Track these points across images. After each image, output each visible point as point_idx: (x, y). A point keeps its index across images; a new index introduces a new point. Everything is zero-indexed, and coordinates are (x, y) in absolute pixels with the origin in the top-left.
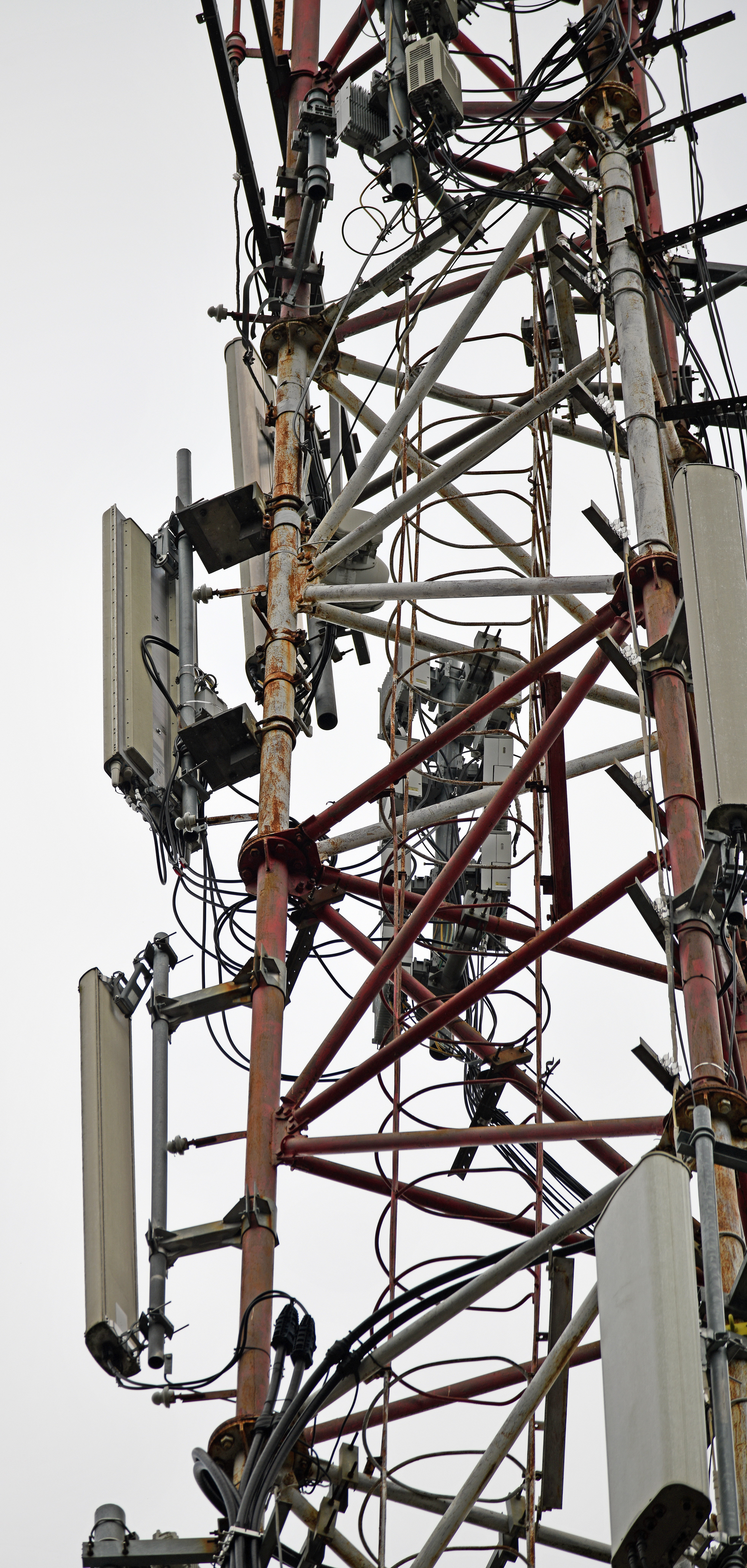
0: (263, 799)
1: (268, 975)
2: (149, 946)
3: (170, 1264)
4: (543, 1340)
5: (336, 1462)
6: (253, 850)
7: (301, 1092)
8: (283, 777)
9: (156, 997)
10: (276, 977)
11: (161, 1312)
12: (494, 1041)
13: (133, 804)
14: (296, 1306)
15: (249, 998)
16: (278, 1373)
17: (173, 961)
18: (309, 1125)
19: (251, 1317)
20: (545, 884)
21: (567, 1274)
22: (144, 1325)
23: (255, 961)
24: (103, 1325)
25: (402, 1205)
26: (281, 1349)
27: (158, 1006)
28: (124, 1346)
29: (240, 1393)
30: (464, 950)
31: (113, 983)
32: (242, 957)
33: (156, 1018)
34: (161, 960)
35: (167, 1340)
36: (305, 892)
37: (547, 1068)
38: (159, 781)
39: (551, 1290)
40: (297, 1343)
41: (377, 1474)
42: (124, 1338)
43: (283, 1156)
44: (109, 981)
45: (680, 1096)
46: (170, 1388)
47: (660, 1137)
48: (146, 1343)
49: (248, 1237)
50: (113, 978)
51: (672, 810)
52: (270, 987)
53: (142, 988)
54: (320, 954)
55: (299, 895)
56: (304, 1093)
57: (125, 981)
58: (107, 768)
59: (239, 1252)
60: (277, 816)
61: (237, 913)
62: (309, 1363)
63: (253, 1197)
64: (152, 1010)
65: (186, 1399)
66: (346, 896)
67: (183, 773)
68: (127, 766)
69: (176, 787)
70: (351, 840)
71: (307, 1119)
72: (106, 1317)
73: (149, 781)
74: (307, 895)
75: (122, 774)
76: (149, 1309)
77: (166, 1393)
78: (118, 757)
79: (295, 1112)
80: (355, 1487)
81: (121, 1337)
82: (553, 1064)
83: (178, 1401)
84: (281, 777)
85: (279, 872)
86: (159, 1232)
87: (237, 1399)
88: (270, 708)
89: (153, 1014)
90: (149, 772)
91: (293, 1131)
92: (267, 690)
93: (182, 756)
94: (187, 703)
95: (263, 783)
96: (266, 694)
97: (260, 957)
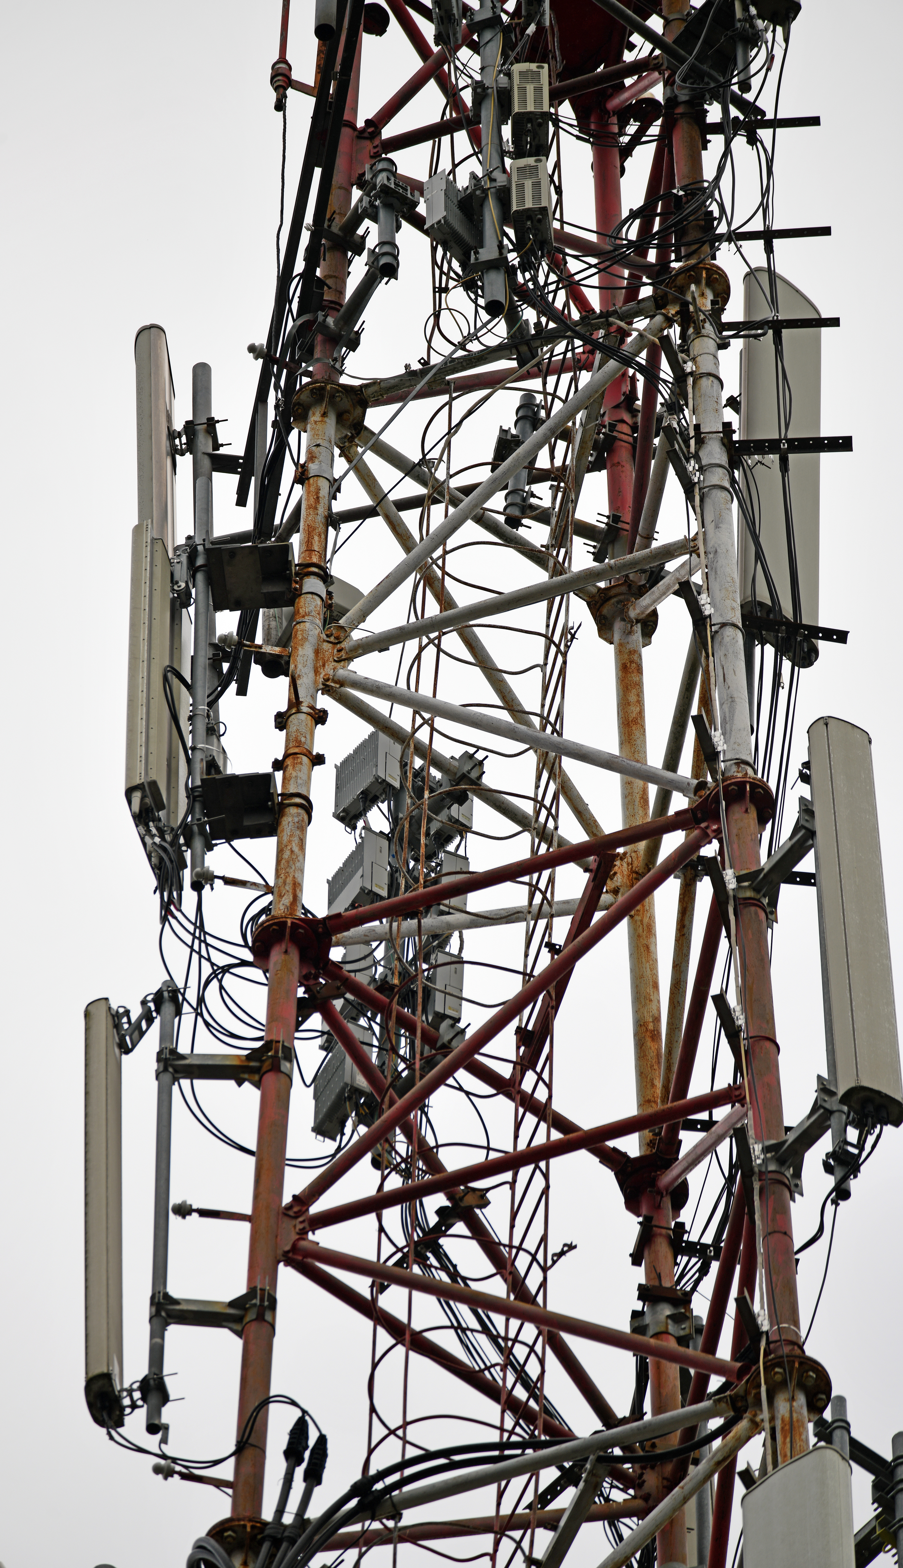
0: (282, 875)
1: (283, 1062)
2: (159, 991)
6: (275, 927)
9: (165, 1045)
10: (288, 1065)
11: (160, 1380)
14: (308, 1420)
15: (257, 1077)
16: (288, 1484)
22: (143, 1387)
23: (274, 1045)
24: (105, 1376)
26: (293, 1460)
27: (170, 1059)
28: (119, 1400)
29: (237, 1489)
31: (118, 1017)
34: (168, 1008)
35: (164, 1407)
40: (313, 1461)
42: (123, 1393)
43: (290, 1255)
44: (115, 1013)
46: (168, 1461)
49: (249, 1332)
50: (118, 1011)
51: (757, 1050)
52: (283, 1075)
57: (129, 1019)
58: (129, 793)
59: (240, 1340)
60: (293, 899)
65: (184, 1477)
67: (194, 819)
68: (145, 796)
72: (111, 1368)
75: (139, 804)
76: (151, 1371)
77: (169, 1467)
78: (140, 787)
79: (305, 1214)
84: (300, 858)
85: (294, 956)
86: (166, 1296)
87: (234, 1492)
88: (292, 782)
89: (162, 1065)
90: (161, 806)
91: (303, 1233)
92: (289, 762)
93: (194, 800)
94: (200, 746)
95: (282, 859)
96: (287, 766)
97: (279, 1042)
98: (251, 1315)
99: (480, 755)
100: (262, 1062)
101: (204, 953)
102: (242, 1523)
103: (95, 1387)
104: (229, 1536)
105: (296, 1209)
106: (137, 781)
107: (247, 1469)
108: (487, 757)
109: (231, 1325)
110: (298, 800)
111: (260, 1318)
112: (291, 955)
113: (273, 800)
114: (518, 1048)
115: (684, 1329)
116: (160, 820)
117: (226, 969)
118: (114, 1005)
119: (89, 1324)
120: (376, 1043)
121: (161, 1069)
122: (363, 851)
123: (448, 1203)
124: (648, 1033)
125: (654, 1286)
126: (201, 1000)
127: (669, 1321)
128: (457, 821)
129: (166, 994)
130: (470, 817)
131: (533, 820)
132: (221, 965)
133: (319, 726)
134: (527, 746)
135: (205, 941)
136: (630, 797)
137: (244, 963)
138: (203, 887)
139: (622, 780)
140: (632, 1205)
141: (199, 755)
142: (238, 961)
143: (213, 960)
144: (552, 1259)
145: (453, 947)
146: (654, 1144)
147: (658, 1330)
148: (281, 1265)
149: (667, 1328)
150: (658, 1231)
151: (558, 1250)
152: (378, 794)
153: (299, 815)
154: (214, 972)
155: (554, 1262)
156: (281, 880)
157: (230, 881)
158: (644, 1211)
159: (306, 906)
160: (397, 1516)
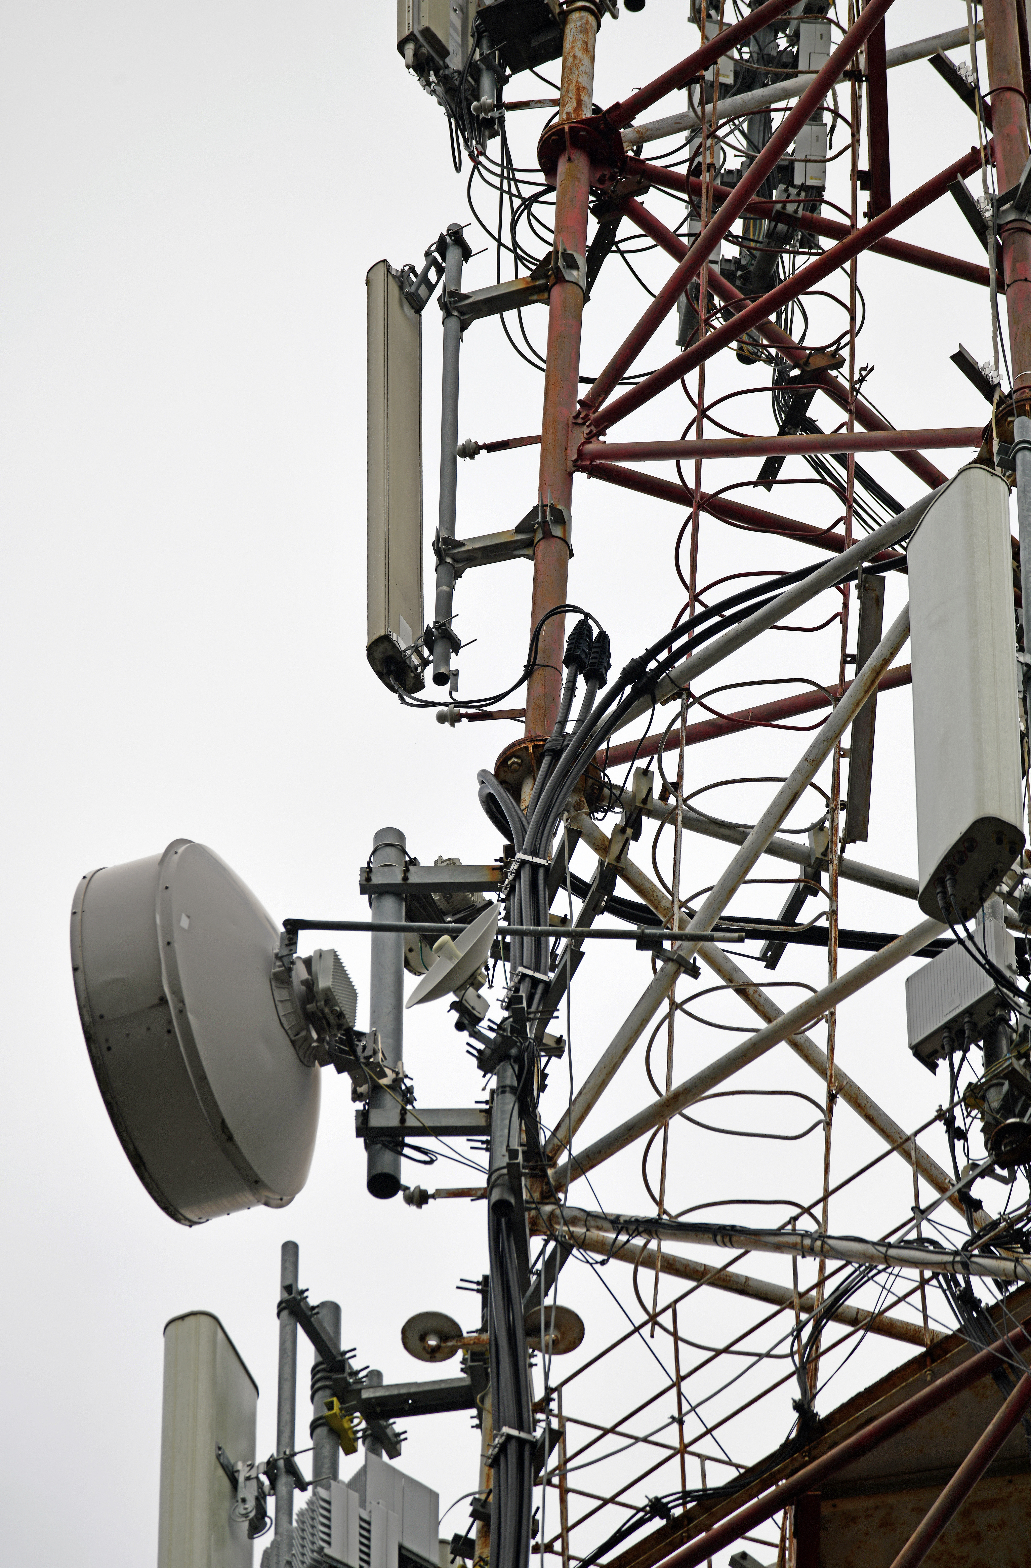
0: (565, 84)
1: (567, 271)
2: (442, 237)
3: (458, 575)
4: (850, 662)
5: (630, 787)
6: (553, 138)
7: (600, 396)
8: (586, 61)
9: (448, 292)
10: (575, 273)
11: (447, 625)
12: (805, 344)
13: (427, 87)
14: (590, 621)
15: (546, 295)
16: (569, 692)
17: (467, 254)
18: (608, 431)
19: (543, 633)
20: (861, 178)
21: (878, 593)
22: (429, 638)
23: (553, 255)
24: (386, 638)
25: (704, 517)
26: (574, 667)
27: (450, 302)
28: (407, 661)
29: (529, 714)
30: (775, 247)
31: (403, 277)
32: (540, 251)
33: (448, 315)
34: (454, 253)
35: (453, 655)
36: (608, 184)
37: (861, 375)
38: (455, 63)
39: (860, 609)
40: (591, 661)
41: (672, 800)
42: (408, 652)
43: (579, 463)
44: (399, 274)
45: (1001, 406)
46: (456, 706)
47: (979, 450)
48: (431, 658)
49: (541, 548)
50: (402, 271)
51: (998, 104)
52: (569, 284)
53: (434, 282)
54: (622, 249)
55: (601, 186)
56: (603, 396)
57: (416, 275)
58: (401, 48)
59: (531, 564)
60: (579, 103)
61: (535, 204)
62: (603, 682)
63: (546, 506)
64: (443, 305)
65: (472, 718)
66: (651, 188)
67: (481, 55)
68: (421, 46)
69: (473, 70)
70: (657, 129)
71: (606, 424)
72: (389, 630)
73: (444, 62)
74: (610, 187)
75: (416, 54)
76: (435, 622)
77: (451, 711)
78: (412, 37)
79: (592, 416)
80: (650, 814)
81: (405, 652)
82: (867, 371)
83: (464, 720)
86: (453, 541)
87: (527, 718)
90: (445, 53)
91: (592, 437)
93: (480, 37)
95: (565, 68)
97: (558, 251)
98: (539, 535)
100: (548, 277)
102: (524, 745)
103: (378, 654)
104: (514, 763)
105: (582, 416)
106: (407, 32)
107: (538, 690)
109: (522, 552)
110: (580, 4)
111: (548, 535)
112: (578, 160)
118: (396, 266)
121: (445, 316)
129: (448, 239)
148: (575, 475)
156: (564, 90)
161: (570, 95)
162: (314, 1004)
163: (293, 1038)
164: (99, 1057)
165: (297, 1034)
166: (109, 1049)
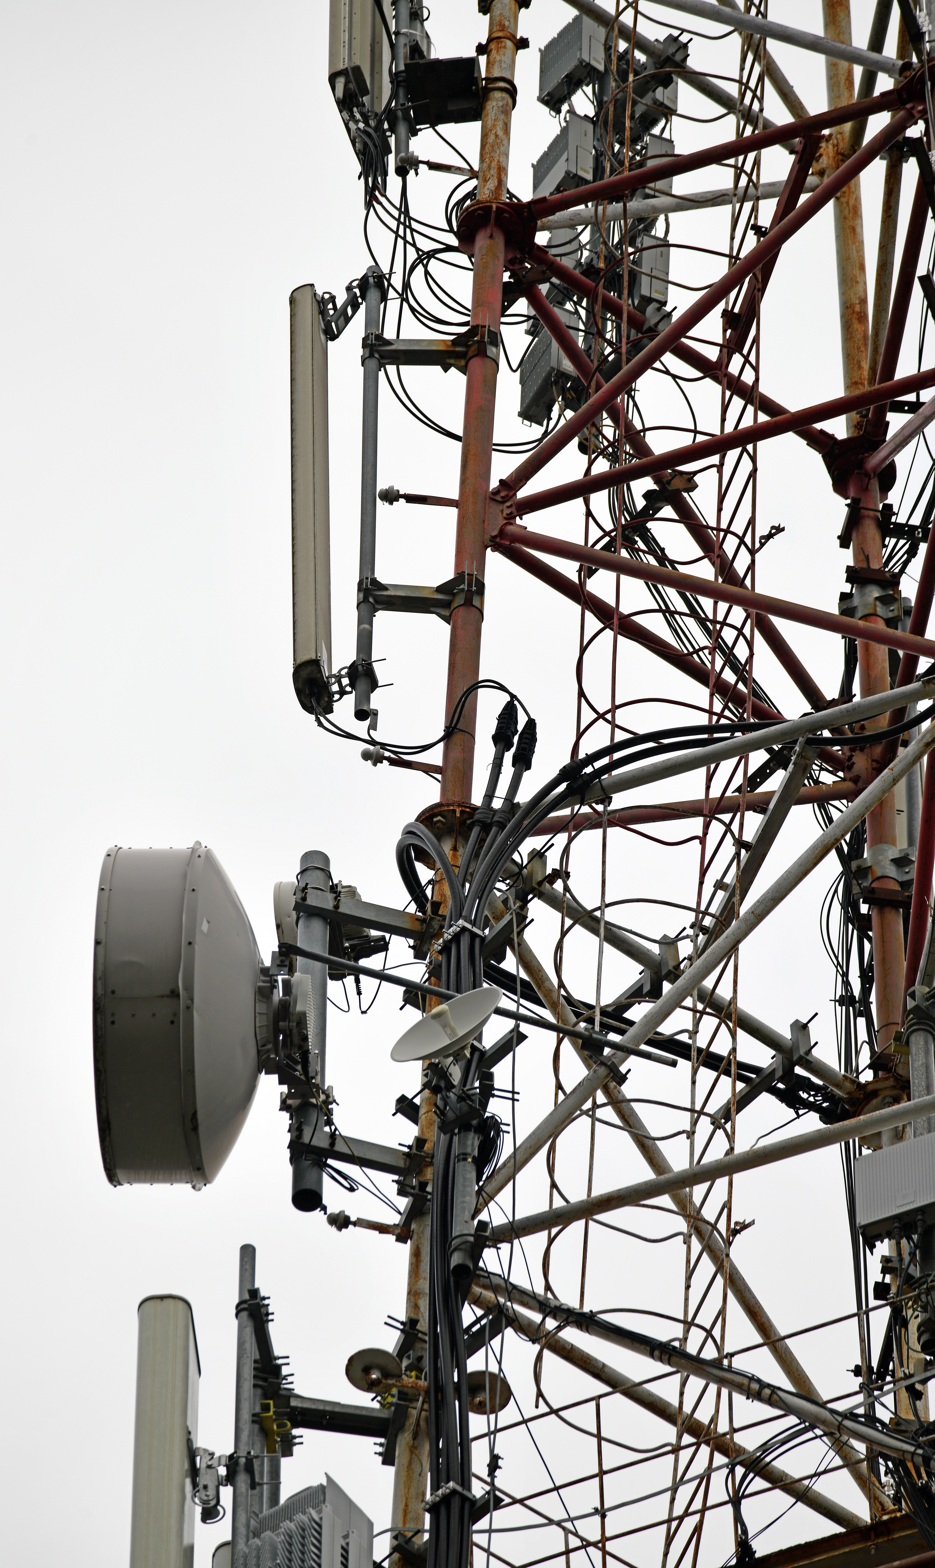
1: (489, 346)
2: (364, 277)
3: (376, 613)
9: (370, 331)
10: (494, 350)
11: (368, 666)
14: (517, 704)
16: (497, 769)
18: (526, 517)
24: (314, 663)
26: (501, 746)
27: (375, 344)
28: (327, 686)
29: (444, 773)
31: (323, 303)
34: (373, 294)
35: (373, 693)
40: (522, 746)
42: (331, 679)
43: (498, 540)
44: (320, 299)
48: (351, 690)
49: (459, 615)
50: (323, 297)
56: (524, 482)
57: (334, 304)
58: (331, 81)
59: (447, 626)
60: (497, 184)
63: (471, 575)
65: (393, 762)
67: (398, 104)
68: (348, 82)
72: (319, 655)
73: (362, 100)
75: (344, 90)
76: (356, 661)
77: (378, 752)
78: (343, 73)
79: (512, 499)
80: (535, 894)
81: (327, 678)
83: (385, 762)
84: (505, 142)
85: (500, 240)
86: (375, 582)
87: (443, 777)
88: (496, 66)
89: (367, 350)
90: (365, 91)
91: (511, 518)
92: (493, 46)
93: (398, 86)
94: (403, 31)
95: (486, 143)
96: (491, 50)
97: (485, 327)
98: (459, 600)
99: (684, 38)
100: (468, 347)
101: (409, 238)
102: (452, 808)
103: (304, 673)
104: (439, 821)
105: (503, 494)
106: (341, 67)
107: (456, 754)
108: (691, 39)
109: (438, 611)
110: (502, 84)
111: (468, 603)
112: (497, 239)
113: (477, 85)
114: (725, 331)
115: (893, 610)
116: (364, 105)
117: (431, 254)
118: (320, 292)
119: (296, 610)
120: (582, 327)
121: (367, 355)
122: (567, 134)
123: (655, 487)
124: (855, 315)
125: (862, 569)
126: (406, 285)
127: (878, 603)
128: (662, 104)
129: (371, 280)
130: (675, 100)
131: (739, 103)
132: (426, 250)
133: (523, 10)
134: (731, 28)
135: (410, 227)
136: (835, 79)
137: (449, 248)
138: (408, 172)
139: (827, 62)
140: (840, 487)
141: (402, 40)
142: (442, 246)
143: (418, 246)
144: (760, 542)
145: (659, 230)
146: (862, 426)
147: (866, 612)
148: (489, 549)
149: (875, 610)
150: (866, 513)
151: (766, 533)
152: (582, 77)
153: (503, 99)
154: (419, 257)
155: (762, 545)
156: (485, 165)
157: (434, 166)
158: (852, 493)
159: (511, 190)
160: (606, 800)
161: (492, 172)
162: (287, 1023)
163: (260, 1048)
164: (102, 1028)
165: (263, 1046)
166: (113, 1023)
